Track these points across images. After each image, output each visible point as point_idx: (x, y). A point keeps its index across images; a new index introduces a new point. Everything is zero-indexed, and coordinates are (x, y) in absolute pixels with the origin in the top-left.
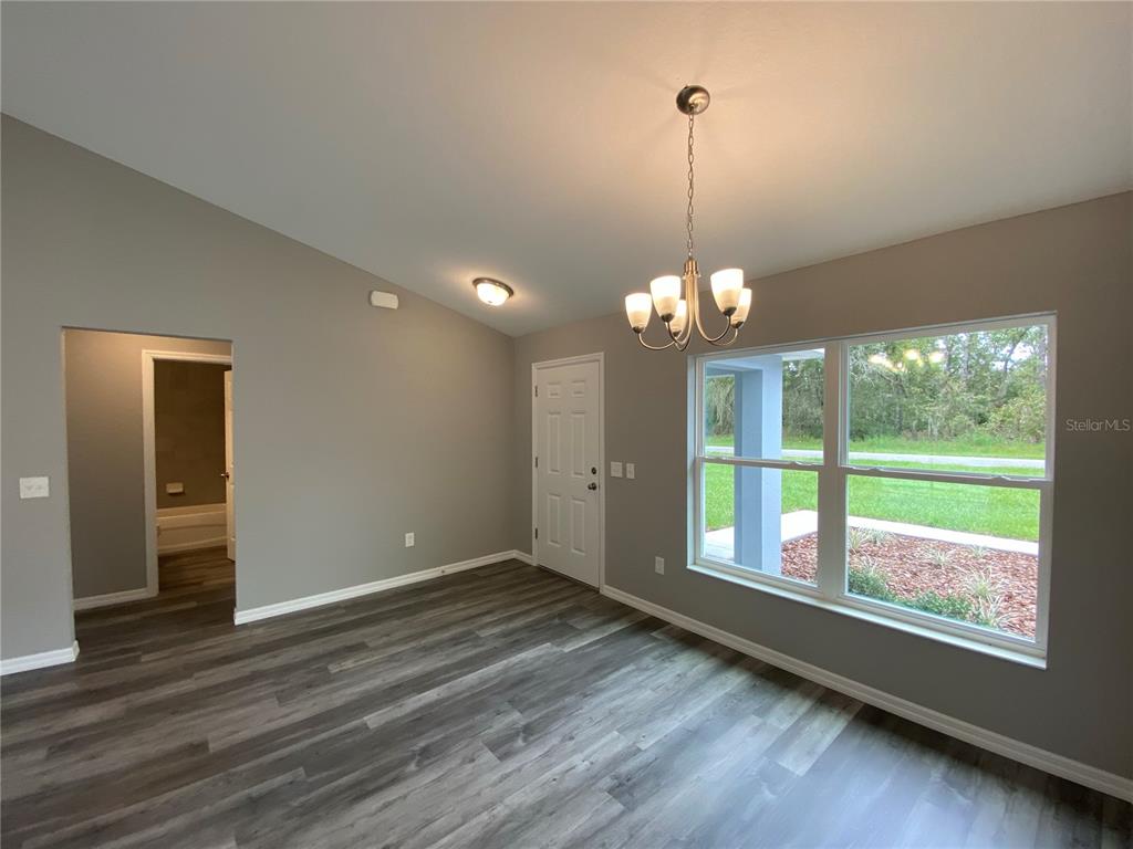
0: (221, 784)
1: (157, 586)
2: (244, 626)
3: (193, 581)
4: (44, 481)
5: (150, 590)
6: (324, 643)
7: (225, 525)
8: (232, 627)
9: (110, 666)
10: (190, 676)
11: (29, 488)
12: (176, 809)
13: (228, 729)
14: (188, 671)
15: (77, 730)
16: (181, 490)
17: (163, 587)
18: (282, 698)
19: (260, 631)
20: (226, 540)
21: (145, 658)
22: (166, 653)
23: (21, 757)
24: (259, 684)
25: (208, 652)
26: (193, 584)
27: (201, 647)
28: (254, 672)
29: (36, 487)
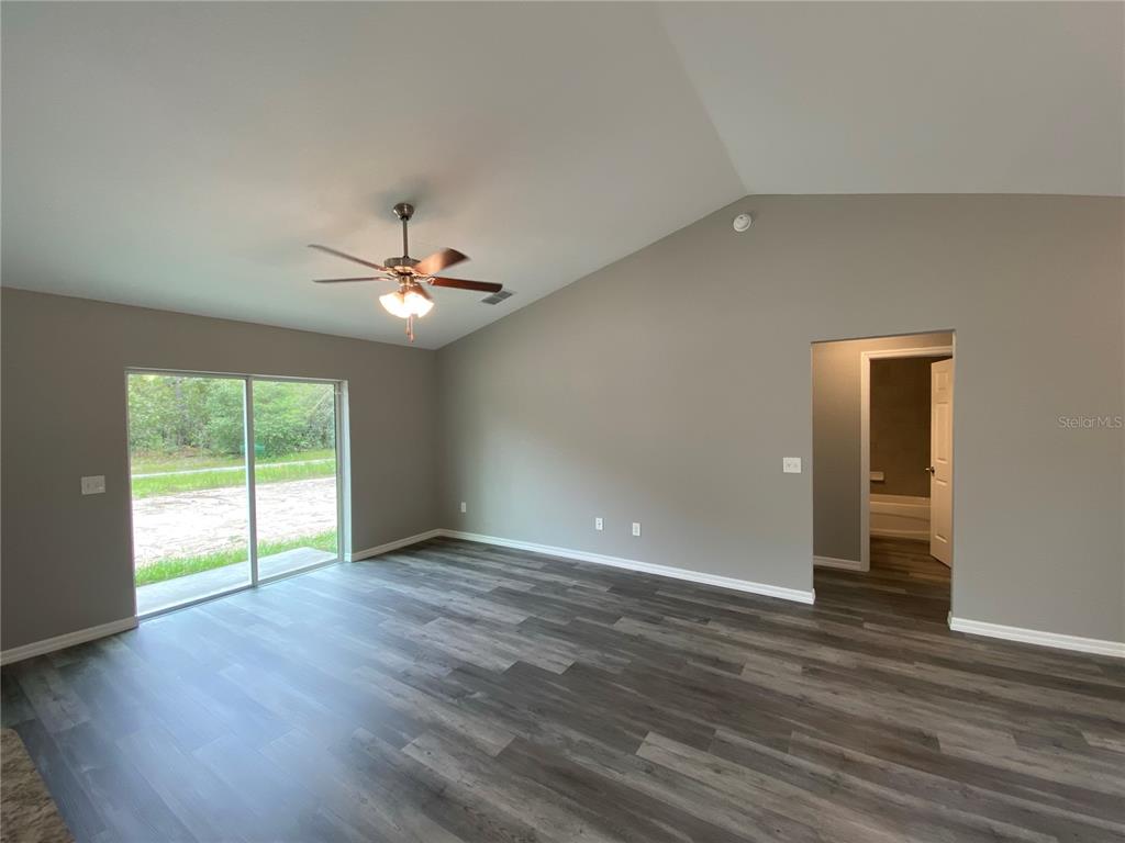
0: (957, 792)
1: (868, 564)
2: (960, 635)
3: (897, 568)
4: (798, 461)
5: (861, 565)
6: (1074, 699)
7: (929, 521)
8: (946, 630)
9: (841, 621)
10: (911, 662)
11: (789, 465)
12: (913, 788)
13: (960, 739)
14: (907, 656)
15: (823, 663)
16: (882, 479)
17: (873, 565)
18: (1021, 739)
19: (981, 647)
20: (929, 535)
21: (866, 625)
22: (884, 629)
23: (786, 663)
24: (988, 708)
25: (926, 645)
26: (898, 571)
27: (915, 637)
28: (982, 692)
29: (793, 465)
